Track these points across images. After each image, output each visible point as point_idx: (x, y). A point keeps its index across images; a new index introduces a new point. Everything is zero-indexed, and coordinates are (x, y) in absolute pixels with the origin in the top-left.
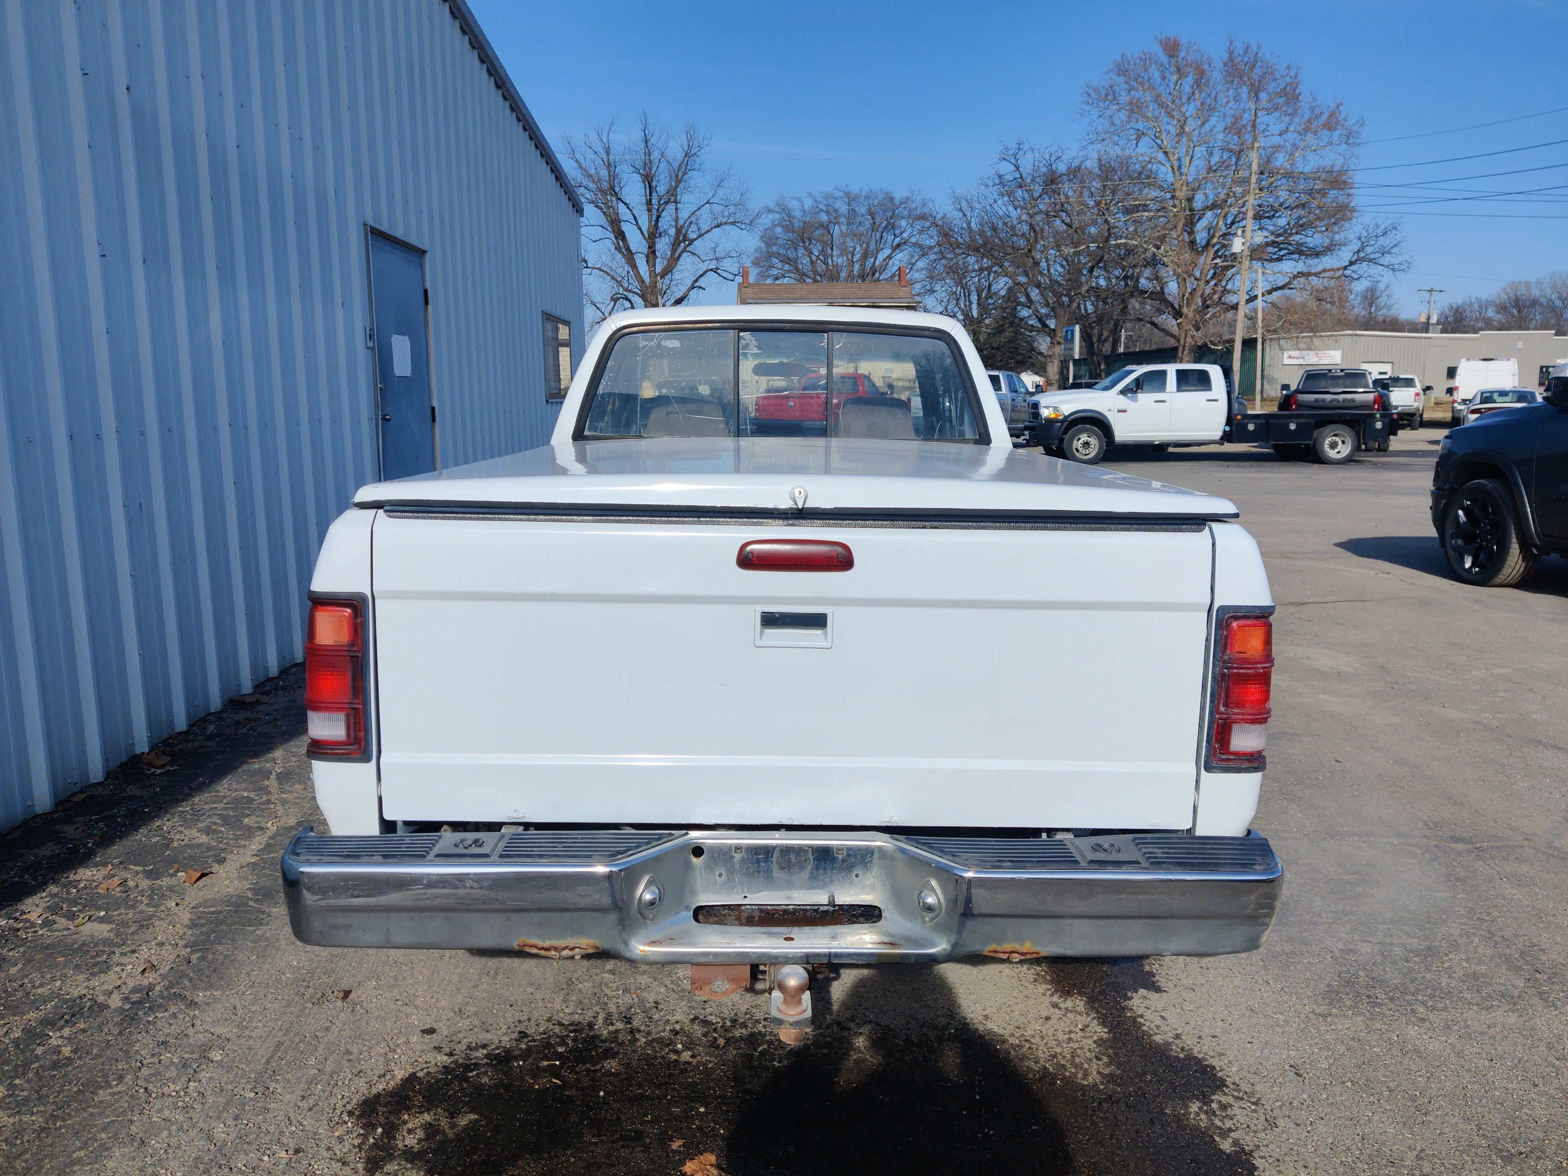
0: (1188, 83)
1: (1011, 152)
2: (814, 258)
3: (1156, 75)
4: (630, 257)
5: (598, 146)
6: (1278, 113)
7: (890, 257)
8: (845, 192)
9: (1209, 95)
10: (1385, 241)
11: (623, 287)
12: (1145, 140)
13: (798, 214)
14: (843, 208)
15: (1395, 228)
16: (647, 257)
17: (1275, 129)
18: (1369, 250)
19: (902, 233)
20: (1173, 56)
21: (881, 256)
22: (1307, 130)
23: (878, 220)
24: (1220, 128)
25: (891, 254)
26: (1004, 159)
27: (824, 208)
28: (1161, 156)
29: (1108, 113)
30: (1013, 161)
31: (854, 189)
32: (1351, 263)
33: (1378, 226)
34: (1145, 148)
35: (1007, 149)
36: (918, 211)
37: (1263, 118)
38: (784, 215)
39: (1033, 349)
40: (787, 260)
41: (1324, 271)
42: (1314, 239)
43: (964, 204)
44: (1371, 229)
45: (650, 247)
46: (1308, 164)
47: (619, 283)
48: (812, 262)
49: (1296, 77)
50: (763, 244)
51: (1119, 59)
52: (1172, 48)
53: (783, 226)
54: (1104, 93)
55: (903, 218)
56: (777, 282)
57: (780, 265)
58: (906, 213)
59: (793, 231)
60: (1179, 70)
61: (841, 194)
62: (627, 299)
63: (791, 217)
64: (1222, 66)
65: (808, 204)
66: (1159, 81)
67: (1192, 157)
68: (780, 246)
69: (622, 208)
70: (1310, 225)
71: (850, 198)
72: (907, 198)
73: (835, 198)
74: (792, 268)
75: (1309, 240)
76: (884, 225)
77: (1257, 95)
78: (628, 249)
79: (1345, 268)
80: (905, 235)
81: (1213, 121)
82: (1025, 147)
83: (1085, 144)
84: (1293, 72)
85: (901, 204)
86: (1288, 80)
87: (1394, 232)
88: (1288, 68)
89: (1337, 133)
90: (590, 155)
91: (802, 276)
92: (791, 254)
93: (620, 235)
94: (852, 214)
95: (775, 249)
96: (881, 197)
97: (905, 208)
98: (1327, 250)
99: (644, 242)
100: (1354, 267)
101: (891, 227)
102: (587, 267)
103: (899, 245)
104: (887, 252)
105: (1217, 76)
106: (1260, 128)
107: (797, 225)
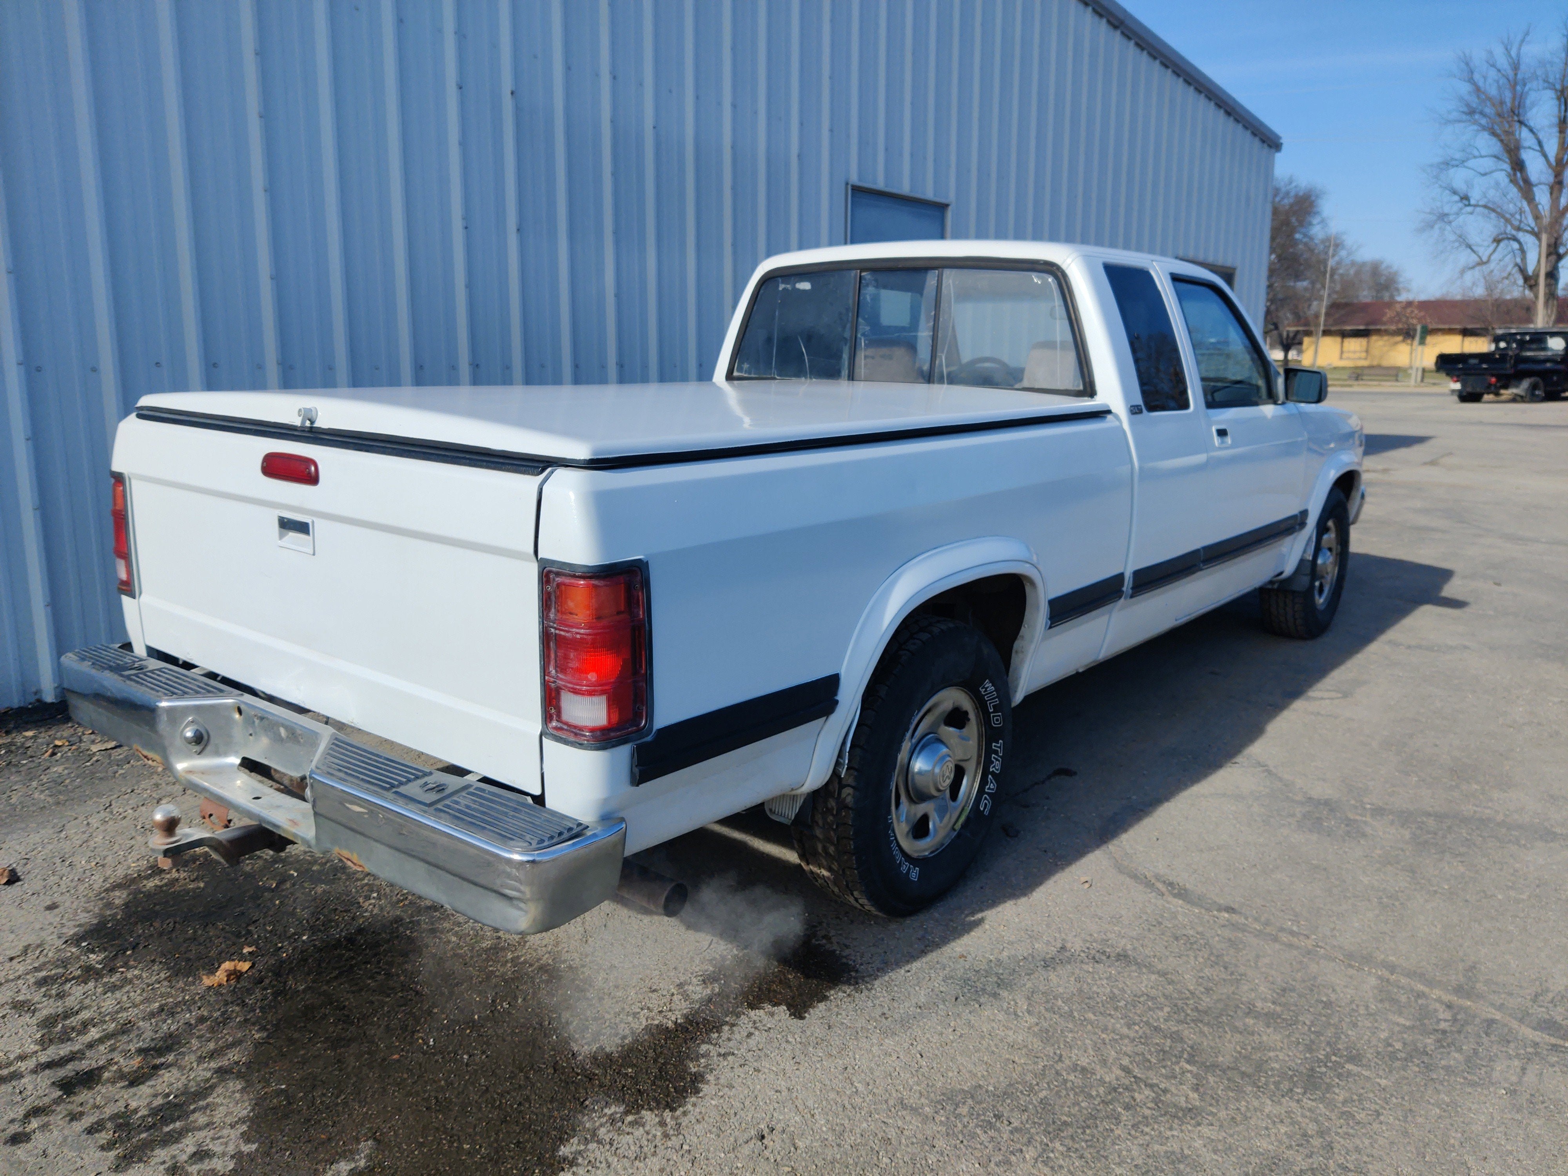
4: (1526, 189)
5: (1503, 62)
11: (1512, 225)
16: (1552, 189)
45: (1556, 176)
47: (1507, 221)
62: (1515, 239)
69: (1525, 133)
78: (1527, 181)
90: (1492, 74)
93: (1518, 165)
99: (1550, 171)
102: (1469, 205)
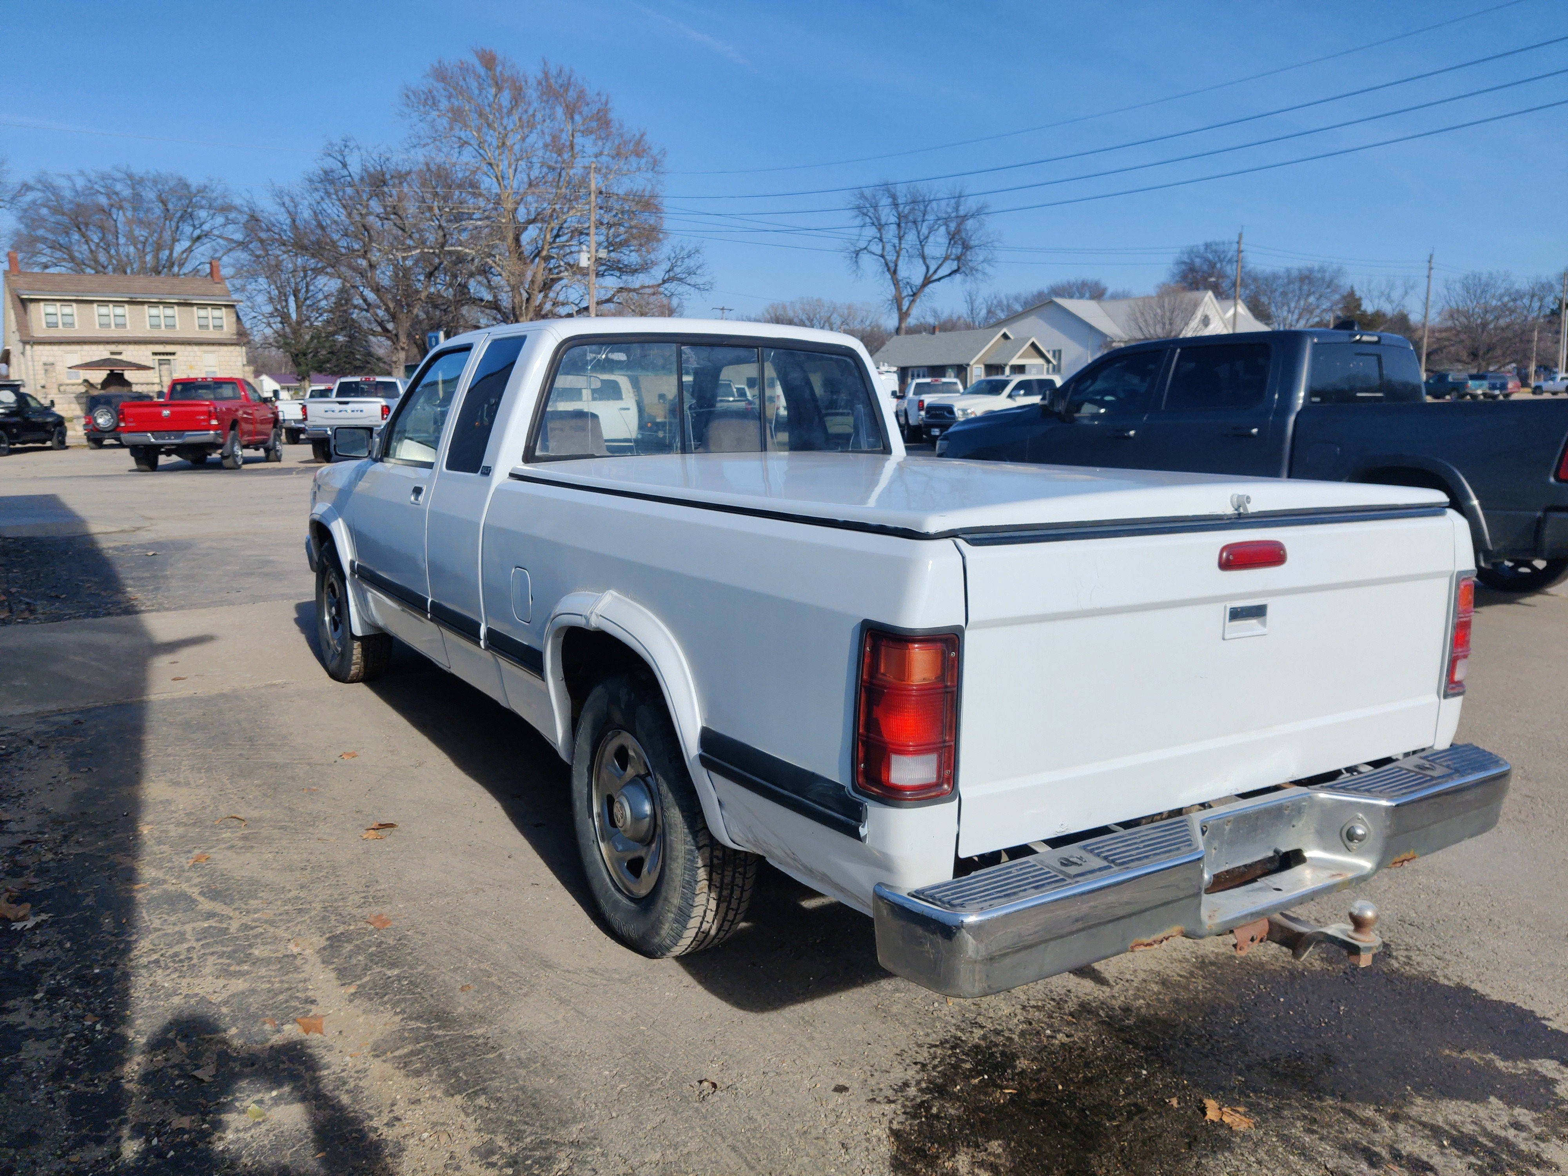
0: (505, 98)
1: (336, 148)
2: (93, 248)
3: (474, 85)
6: (593, 137)
7: (189, 250)
8: (126, 173)
9: (526, 111)
10: (691, 263)
12: (468, 150)
13: (68, 194)
14: (127, 192)
15: (697, 251)
17: (591, 150)
18: (677, 270)
19: (201, 225)
20: (490, 69)
21: (179, 248)
22: (618, 154)
23: (170, 206)
24: (540, 144)
25: (190, 247)
26: (330, 155)
27: (102, 190)
28: (485, 168)
29: (429, 119)
30: (340, 158)
31: (138, 170)
32: (664, 282)
33: (682, 249)
34: (468, 157)
35: (331, 144)
36: (219, 202)
37: (579, 140)
38: (49, 195)
39: (370, 354)
40: (55, 246)
41: (643, 287)
42: (631, 257)
43: (287, 200)
44: (678, 251)
46: (621, 187)
48: (92, 251)
49: (606, 103)
50: (22, 226)
51: (436, 65)
52: (489, 61)
53: (49, 207)
54: (423, 97)
55: (202, 207)
56: (47, 271)
57: (48, 251)
58: (204, 202)
59: (63, 214)
60: (497, 83)
61: (123, 176)
63: (59, 197)
64: (535, 84)
65: (80, 183)
66: (477, 92)
67: (516, 170)
68: (47, 230)
70: (625, 243)
71: (135, 182)
72: (205, 187)
73: (114, 180)
74: (65, 256)
75: (625, 258)
76: (179, 214)
77: (572, 118)
79: (659, 285)
80: (206, 227)
81: (532, 138)
82: (352, 144)
83: (407, 146)
84: (603, 99)
85: (199, 191)
86: (598, 105)
87: (697, 255)
88: (598, 94)
89: (644, 160)
91: (78, 266)
92: (63, 240)
94: (137, 199)
95: (41, 232)
96: (172, 183)
97: (203, 197)
98: (643, 268)
100: (666, 285)
101: (187, 216)
103: (199, 238)
104: (186, 244)
105: (532, 93)
106: (577, 148)
107: (67, 207)
